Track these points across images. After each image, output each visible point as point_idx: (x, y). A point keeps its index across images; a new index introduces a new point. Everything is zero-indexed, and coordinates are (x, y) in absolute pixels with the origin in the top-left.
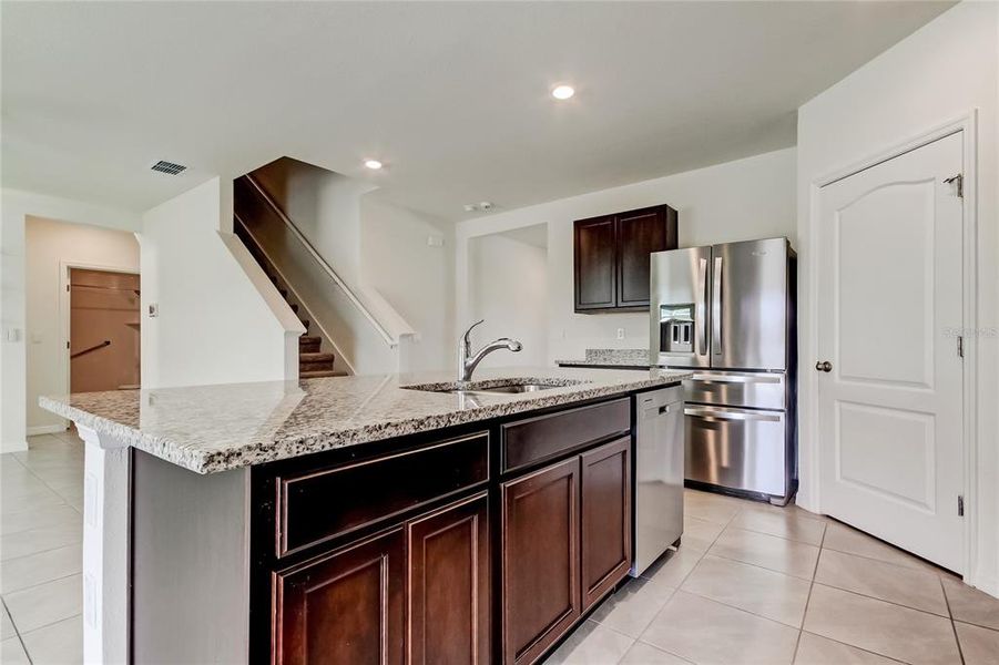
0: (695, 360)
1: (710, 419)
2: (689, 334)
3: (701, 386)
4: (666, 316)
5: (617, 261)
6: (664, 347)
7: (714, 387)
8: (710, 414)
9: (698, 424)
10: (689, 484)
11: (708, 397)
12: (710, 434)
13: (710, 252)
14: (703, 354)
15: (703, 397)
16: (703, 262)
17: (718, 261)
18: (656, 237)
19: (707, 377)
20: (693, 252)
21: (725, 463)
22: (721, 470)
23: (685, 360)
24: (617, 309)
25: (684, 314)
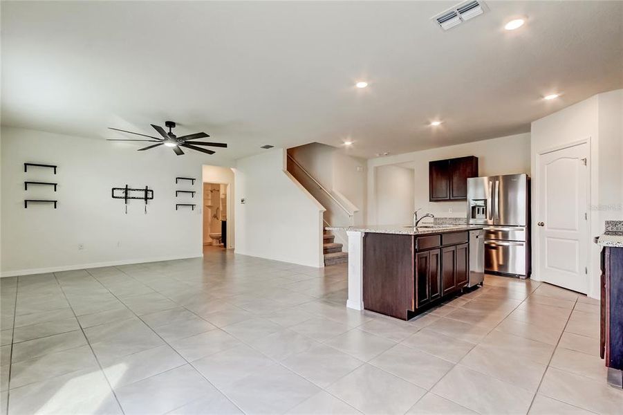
0: (486, 222)
1: (493, 245)
2: (484, 212)
3: (489, 232)
4: (473, 203)
5: (450, 179)
6: (473, 217)
7: (496, 233)
8: (494, 243)
9: (488, 248)
10: (486, 272)
11: (493, 236)
12: (494, 252)
13: (494, 179)
14: (491, 219)
15: (490, 237)
16: (491, 183)
17: (497, 182)
18: (468, 170)
19: (492, 228)
20: (486, 179)
21: (501, 263)
22: (499, 266)
23: (481, 222)
24: (450, 200)
25: (481, 203)
